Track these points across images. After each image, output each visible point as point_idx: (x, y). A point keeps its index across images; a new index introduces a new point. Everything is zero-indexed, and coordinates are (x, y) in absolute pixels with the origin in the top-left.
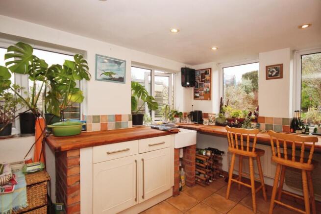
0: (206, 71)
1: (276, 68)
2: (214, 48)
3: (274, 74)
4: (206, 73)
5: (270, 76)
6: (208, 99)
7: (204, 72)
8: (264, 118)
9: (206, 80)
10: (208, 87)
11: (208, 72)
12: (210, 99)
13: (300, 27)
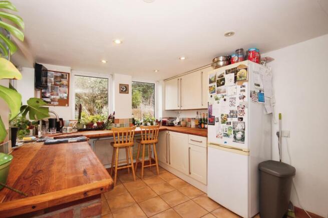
0: (63, 75)
1: (125, 87)
2: (104, 62)
3: (124, 90)
4: (62, 77)
5: (122, 91)
6: (65, 105)
7: (59, 74)
8: (118, 120)
9: (63, 84)
10: (66, 93)
11: (65, 76)
12: (68, 106)
13: (154, 71)
